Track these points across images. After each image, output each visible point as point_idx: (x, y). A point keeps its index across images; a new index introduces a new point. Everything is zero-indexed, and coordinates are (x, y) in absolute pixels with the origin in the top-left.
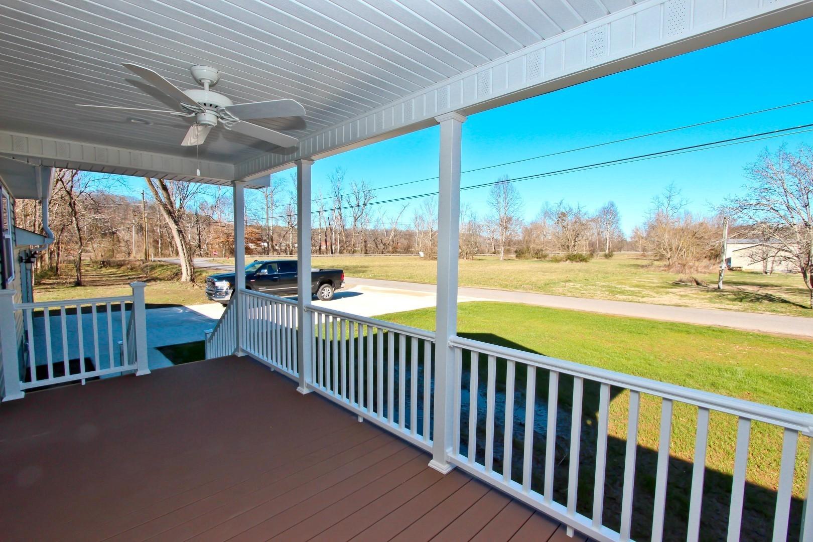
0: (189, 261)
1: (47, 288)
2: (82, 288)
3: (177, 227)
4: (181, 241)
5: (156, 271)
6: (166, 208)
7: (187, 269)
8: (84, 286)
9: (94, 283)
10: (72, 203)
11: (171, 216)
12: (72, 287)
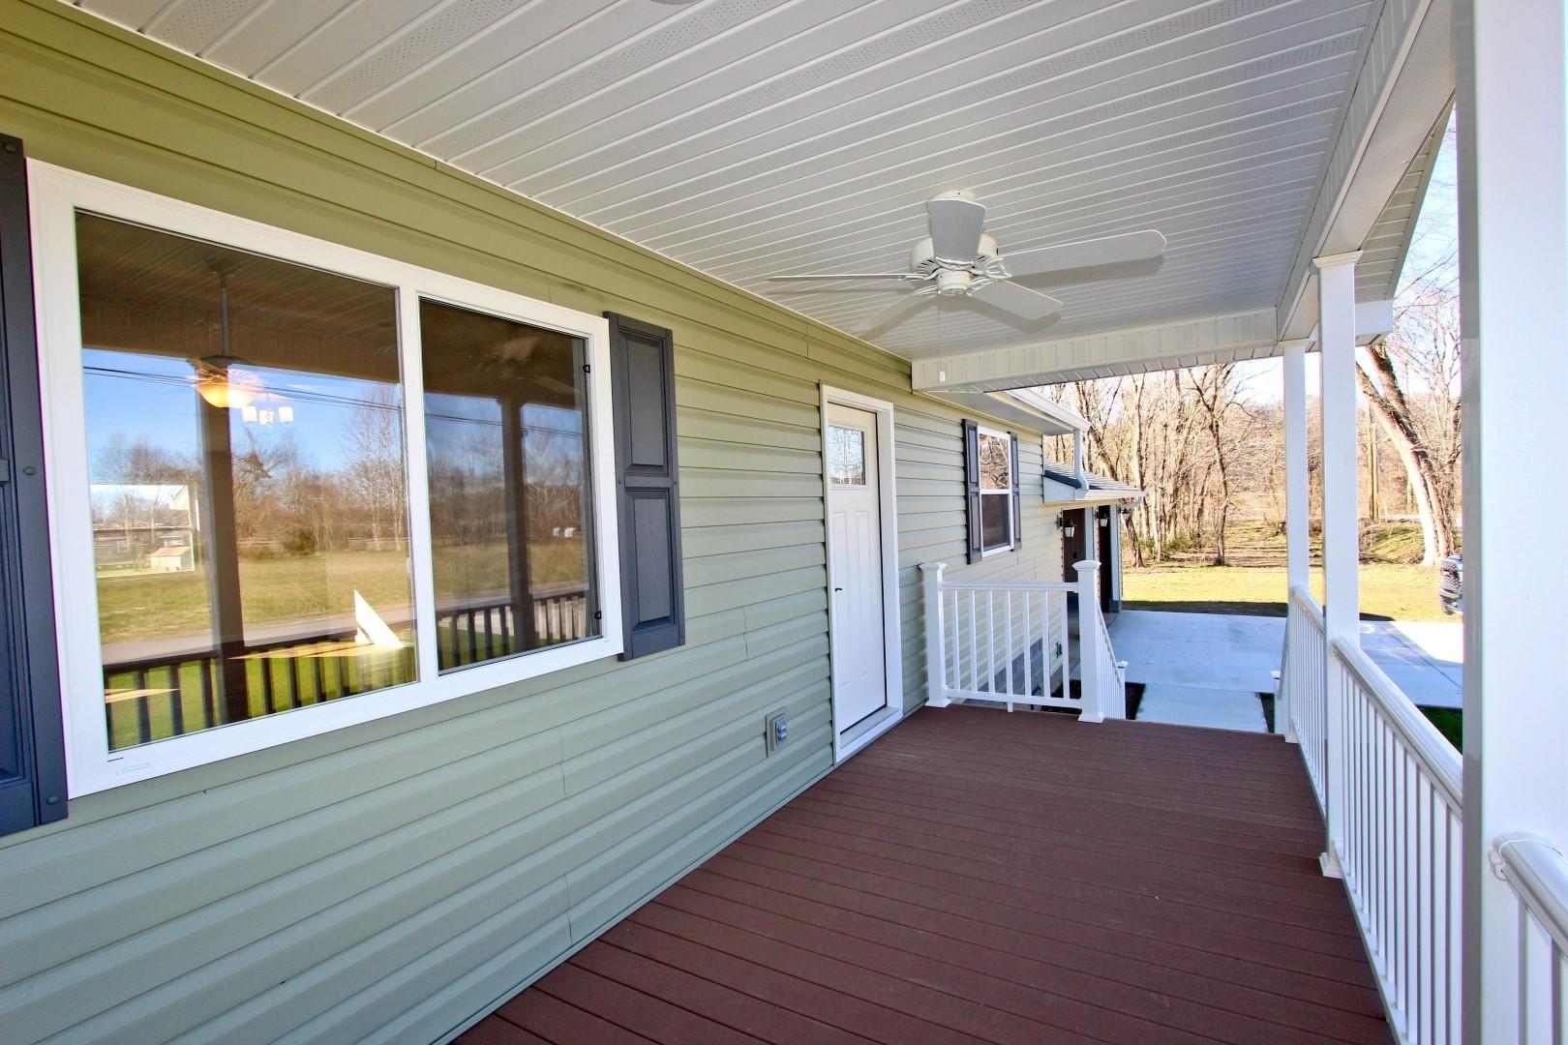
0: (1442, 520)
1: (1172, 567)
2: (1225, 568)
3: (1413, 446)
4: (1423, 476)
5: (1388, 542)
6: (1386, 406)
7: (1436, 538)
8: (1228, 566)
9: (1247, 563)
10: (1215, 424)
11: (1399, 422)
12: (1209, 566)
